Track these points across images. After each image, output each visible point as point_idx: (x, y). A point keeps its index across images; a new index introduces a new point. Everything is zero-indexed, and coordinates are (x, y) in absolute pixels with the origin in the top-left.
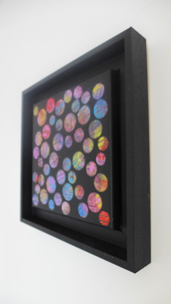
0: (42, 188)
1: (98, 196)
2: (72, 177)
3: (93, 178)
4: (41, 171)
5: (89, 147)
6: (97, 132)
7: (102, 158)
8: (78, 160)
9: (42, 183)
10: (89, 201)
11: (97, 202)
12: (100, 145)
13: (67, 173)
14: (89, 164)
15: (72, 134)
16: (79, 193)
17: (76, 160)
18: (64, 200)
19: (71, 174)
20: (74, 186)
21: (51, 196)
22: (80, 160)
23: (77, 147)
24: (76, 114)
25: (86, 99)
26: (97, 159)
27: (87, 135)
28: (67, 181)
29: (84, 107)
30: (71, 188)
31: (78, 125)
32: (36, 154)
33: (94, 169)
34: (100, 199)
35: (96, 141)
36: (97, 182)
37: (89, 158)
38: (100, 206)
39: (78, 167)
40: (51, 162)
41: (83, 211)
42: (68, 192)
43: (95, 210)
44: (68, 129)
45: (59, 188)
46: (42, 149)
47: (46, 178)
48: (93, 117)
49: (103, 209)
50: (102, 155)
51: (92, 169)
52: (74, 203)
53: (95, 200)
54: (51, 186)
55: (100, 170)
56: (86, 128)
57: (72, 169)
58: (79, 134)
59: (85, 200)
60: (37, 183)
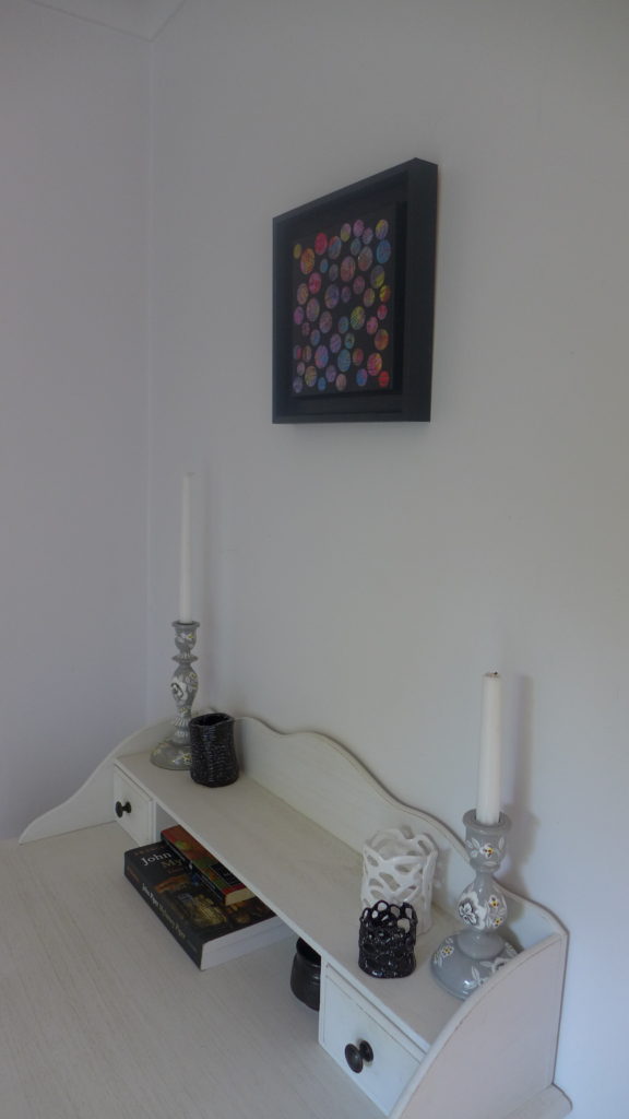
0: (307, 366)
1: (378, 355)
2: (350, 340)
3: (374, 335)
4: (306, 341)
5: (369, 300)
6: (379, 280)
7: (383, 311)
8: (358, 315)
9: (309, 358)
10: (369, 365)
11: (377, 364)
12: (382, 296)
13: (343, 337)
14: (370, 320)
15: (350, 284)
16: (357, 358)
17: (355, 318)
18: (339, 372)
19: (348, 337)
20: (351, 351)
21: (321, 373)
22: (359, 317)
23: (357, 300)
24: (355, 258)
25: (368, 239)
26: (379, 313)
27: (368, 285)
28: (343, 347)
29: (365, 249)
30: (348, 355)
31: (358, 272)
32: (298, 317)
33: (375, 326)
34: (380, 360)
35: (377, 292)
36: (377, 340)
37: (370, 312)
38: (380, 366)
39: (357, 326)
40: (322, 325)
41: (362, 379)
42: (344, 362)
43: (374, 373)
44: (345, 278)
45: (333, 359)
46: (308, 309)
47: (314, 350)
48: (375, 263)
49: (383, 369)
50: (383, 307)
51: (373, 323)
52: (351, 374)
53: (375, 362)
54: (321, 358)
55: (381, 324)
56: (367, 276)
57: (350, 329)
58: (360, 284)
59: (364, 365)
60: (301, 360)
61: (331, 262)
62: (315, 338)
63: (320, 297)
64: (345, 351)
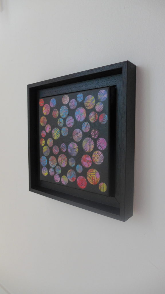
0: (94, 109)
1: (45, 114)
2: (60, 123)
3: (47, 123)
4: (93, 126)
5: (50, 141)
6: (45, 149)
7: (43, 134)
9: (92, 115)
10: (49, 109)
11: (45, 110)
12: (44, 142)
13: (65, 125)
14: (49, 131)
15: (61, 152)
16: (56, 113)
17: (57, 134)
18: (68, 105)
19: (61, 125)
20: (59, 117)
21: (81, 105)
22: (55, 134)
23: (57, 143)
24: (58, 164)
25: (51, 170)
27: (51, 148)
28: (65, 120)
29: (53, 166)
30: (61, 115)
31: (57, 157)
33: (47, 128)
34: (44, 112)
35: (46, 144)
36: (45, 121)
37: (50, 135)
38: (44, 109)
39: (56, 130)
40: (81, 134)
41: (53, 102)
42: (64, 112)
43: (46, 105)
44: (64, 156)
45: (72, 113)
46: (93, 146)
47: (87, 119)
48: (48, 158)
49: (42, 107)
50: (43, 136)
51: (48, 129)
52: (59, 105)
53: (46, 111)
55: (44, 128)
56: (52, 154)
57: (60, 129)
58: (56, 150)
59: (52, 109)
60: (99, 113)
61: (74, 168)
62: (86, 127)
63: (82, 151)
64: (64, 116)
